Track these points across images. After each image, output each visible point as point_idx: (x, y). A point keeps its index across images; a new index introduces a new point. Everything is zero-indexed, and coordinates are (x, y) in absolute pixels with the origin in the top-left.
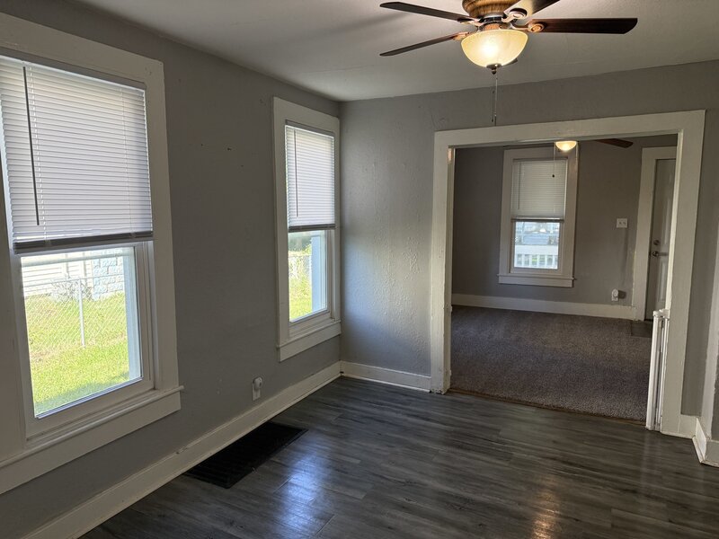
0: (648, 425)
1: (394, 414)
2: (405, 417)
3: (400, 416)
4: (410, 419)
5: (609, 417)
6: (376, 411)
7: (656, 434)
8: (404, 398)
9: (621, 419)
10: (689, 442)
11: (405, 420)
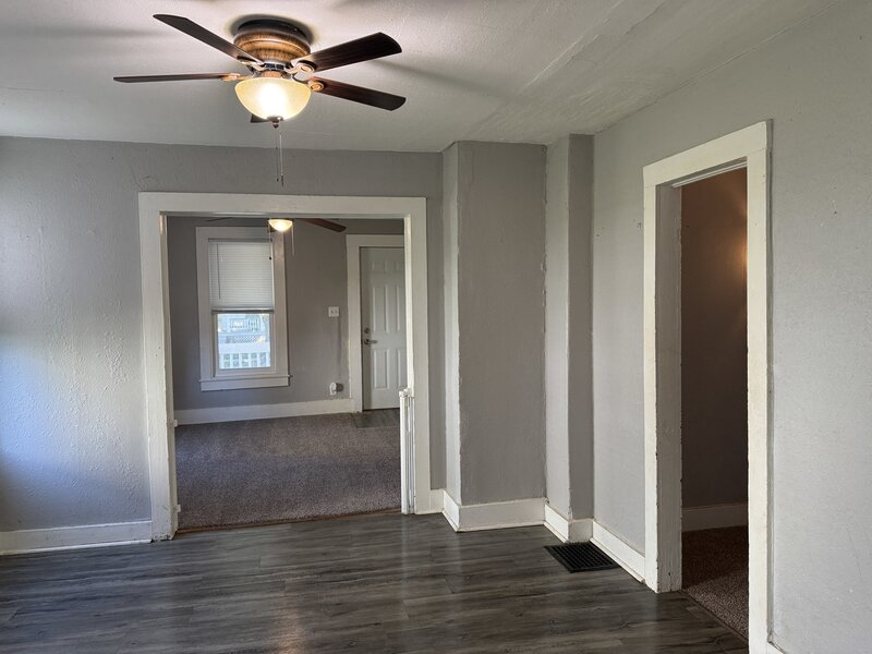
0: (404, 510)
1: (110, 584)
2: (128, 583)
3: (119, 583)
4: (136, 582)
5: (366, 513)
6: (77, 588)
7: (412, 516)
8: (116, 559)
9: (378, 511)
10: (440, 515)
11: (130, 586)
